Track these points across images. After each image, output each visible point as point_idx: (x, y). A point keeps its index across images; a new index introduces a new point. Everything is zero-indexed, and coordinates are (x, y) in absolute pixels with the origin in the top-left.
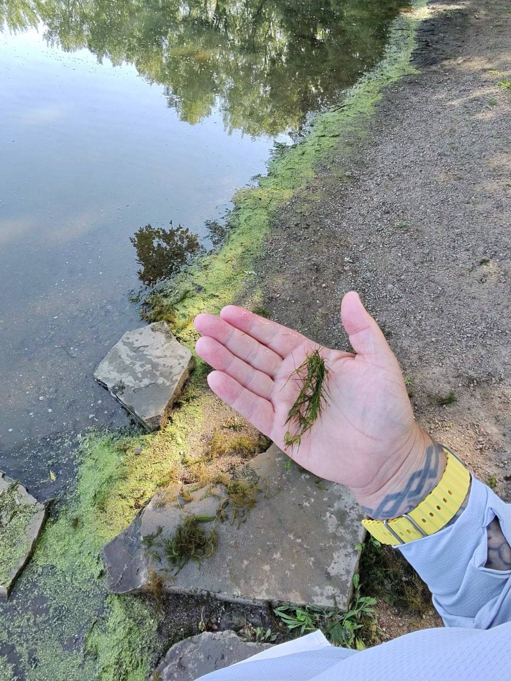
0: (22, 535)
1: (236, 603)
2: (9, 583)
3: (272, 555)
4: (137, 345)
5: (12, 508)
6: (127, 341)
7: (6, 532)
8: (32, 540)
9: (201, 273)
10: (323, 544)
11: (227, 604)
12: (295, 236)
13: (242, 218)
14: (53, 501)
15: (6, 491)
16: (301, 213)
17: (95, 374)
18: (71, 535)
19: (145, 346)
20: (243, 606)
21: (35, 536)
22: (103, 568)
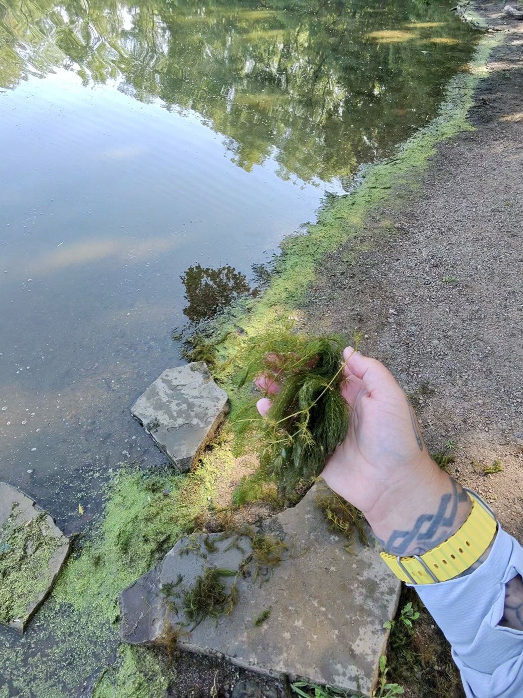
0: (45, 568)
1: (252, 671)
2: (26, 618)
3: (294, 622)
4: (175, 383)
5: (39, 539)
6: (166, 378)
7: (30, 562)
8: (53, 575)
9: (244, 316)
10: (349, 617)
11: (242, 670)
12: (340, 284)
13: (289, 263)
14: (78, 535)
15: (35, 520)
16: (348, 262)
17: (132, 409)
18: (91, 574)
19: (183, 385)
20: (259, 675)
21: (57, 571)
22: (119, 614)
